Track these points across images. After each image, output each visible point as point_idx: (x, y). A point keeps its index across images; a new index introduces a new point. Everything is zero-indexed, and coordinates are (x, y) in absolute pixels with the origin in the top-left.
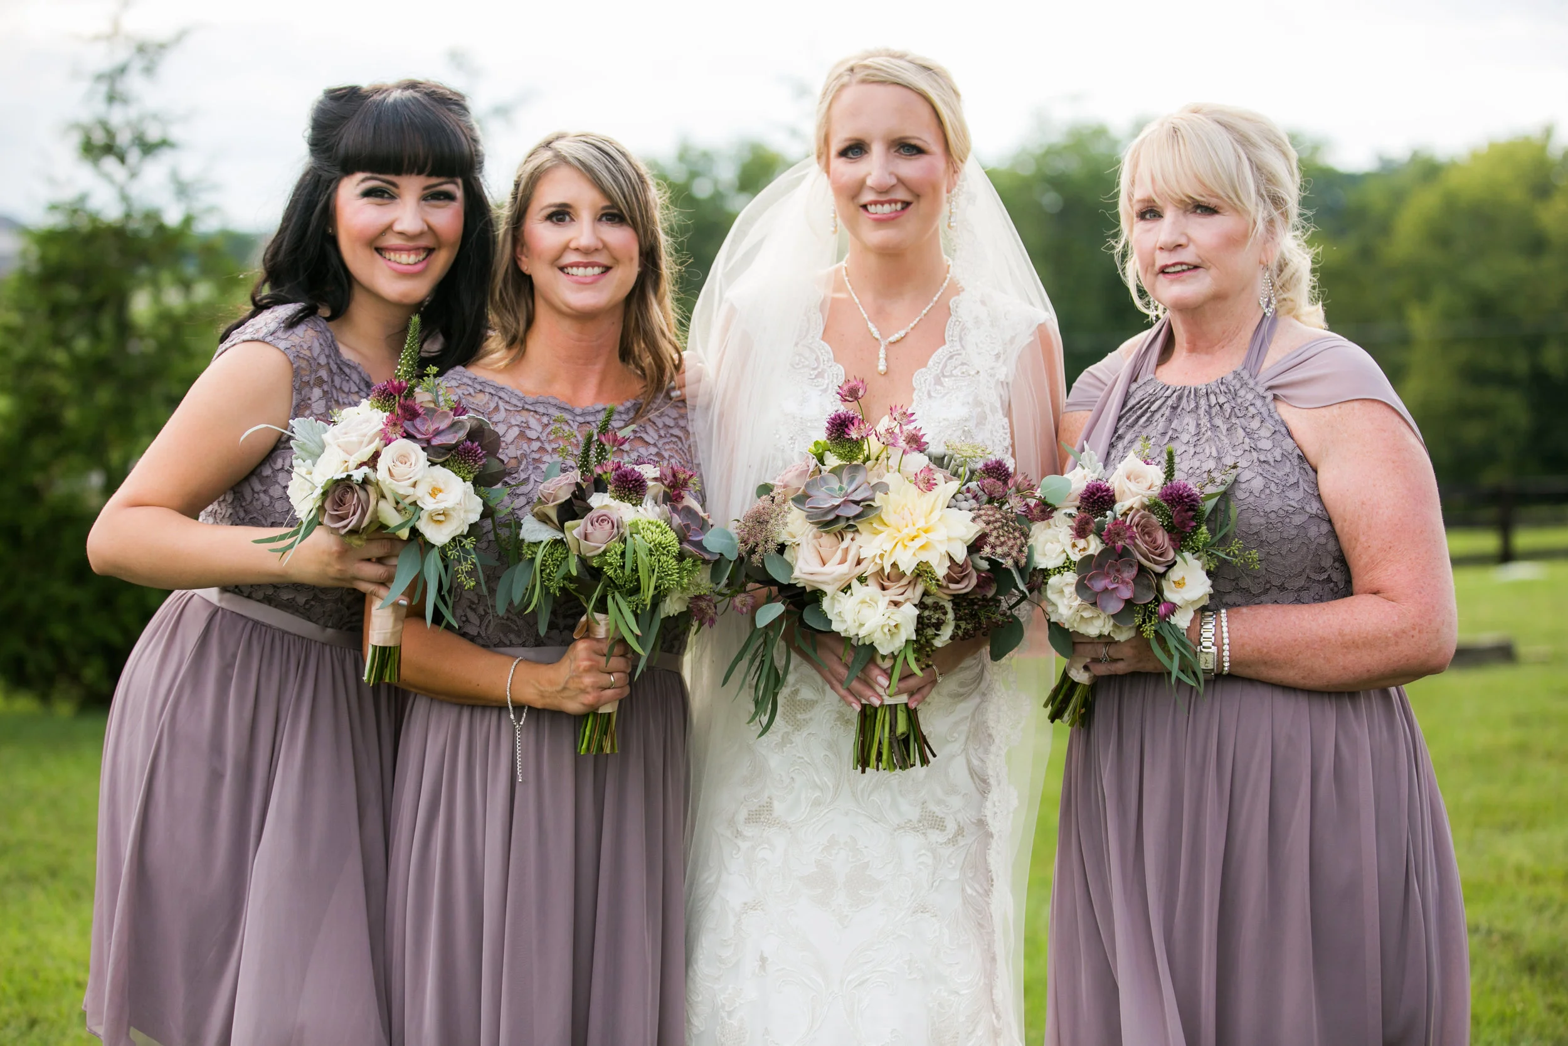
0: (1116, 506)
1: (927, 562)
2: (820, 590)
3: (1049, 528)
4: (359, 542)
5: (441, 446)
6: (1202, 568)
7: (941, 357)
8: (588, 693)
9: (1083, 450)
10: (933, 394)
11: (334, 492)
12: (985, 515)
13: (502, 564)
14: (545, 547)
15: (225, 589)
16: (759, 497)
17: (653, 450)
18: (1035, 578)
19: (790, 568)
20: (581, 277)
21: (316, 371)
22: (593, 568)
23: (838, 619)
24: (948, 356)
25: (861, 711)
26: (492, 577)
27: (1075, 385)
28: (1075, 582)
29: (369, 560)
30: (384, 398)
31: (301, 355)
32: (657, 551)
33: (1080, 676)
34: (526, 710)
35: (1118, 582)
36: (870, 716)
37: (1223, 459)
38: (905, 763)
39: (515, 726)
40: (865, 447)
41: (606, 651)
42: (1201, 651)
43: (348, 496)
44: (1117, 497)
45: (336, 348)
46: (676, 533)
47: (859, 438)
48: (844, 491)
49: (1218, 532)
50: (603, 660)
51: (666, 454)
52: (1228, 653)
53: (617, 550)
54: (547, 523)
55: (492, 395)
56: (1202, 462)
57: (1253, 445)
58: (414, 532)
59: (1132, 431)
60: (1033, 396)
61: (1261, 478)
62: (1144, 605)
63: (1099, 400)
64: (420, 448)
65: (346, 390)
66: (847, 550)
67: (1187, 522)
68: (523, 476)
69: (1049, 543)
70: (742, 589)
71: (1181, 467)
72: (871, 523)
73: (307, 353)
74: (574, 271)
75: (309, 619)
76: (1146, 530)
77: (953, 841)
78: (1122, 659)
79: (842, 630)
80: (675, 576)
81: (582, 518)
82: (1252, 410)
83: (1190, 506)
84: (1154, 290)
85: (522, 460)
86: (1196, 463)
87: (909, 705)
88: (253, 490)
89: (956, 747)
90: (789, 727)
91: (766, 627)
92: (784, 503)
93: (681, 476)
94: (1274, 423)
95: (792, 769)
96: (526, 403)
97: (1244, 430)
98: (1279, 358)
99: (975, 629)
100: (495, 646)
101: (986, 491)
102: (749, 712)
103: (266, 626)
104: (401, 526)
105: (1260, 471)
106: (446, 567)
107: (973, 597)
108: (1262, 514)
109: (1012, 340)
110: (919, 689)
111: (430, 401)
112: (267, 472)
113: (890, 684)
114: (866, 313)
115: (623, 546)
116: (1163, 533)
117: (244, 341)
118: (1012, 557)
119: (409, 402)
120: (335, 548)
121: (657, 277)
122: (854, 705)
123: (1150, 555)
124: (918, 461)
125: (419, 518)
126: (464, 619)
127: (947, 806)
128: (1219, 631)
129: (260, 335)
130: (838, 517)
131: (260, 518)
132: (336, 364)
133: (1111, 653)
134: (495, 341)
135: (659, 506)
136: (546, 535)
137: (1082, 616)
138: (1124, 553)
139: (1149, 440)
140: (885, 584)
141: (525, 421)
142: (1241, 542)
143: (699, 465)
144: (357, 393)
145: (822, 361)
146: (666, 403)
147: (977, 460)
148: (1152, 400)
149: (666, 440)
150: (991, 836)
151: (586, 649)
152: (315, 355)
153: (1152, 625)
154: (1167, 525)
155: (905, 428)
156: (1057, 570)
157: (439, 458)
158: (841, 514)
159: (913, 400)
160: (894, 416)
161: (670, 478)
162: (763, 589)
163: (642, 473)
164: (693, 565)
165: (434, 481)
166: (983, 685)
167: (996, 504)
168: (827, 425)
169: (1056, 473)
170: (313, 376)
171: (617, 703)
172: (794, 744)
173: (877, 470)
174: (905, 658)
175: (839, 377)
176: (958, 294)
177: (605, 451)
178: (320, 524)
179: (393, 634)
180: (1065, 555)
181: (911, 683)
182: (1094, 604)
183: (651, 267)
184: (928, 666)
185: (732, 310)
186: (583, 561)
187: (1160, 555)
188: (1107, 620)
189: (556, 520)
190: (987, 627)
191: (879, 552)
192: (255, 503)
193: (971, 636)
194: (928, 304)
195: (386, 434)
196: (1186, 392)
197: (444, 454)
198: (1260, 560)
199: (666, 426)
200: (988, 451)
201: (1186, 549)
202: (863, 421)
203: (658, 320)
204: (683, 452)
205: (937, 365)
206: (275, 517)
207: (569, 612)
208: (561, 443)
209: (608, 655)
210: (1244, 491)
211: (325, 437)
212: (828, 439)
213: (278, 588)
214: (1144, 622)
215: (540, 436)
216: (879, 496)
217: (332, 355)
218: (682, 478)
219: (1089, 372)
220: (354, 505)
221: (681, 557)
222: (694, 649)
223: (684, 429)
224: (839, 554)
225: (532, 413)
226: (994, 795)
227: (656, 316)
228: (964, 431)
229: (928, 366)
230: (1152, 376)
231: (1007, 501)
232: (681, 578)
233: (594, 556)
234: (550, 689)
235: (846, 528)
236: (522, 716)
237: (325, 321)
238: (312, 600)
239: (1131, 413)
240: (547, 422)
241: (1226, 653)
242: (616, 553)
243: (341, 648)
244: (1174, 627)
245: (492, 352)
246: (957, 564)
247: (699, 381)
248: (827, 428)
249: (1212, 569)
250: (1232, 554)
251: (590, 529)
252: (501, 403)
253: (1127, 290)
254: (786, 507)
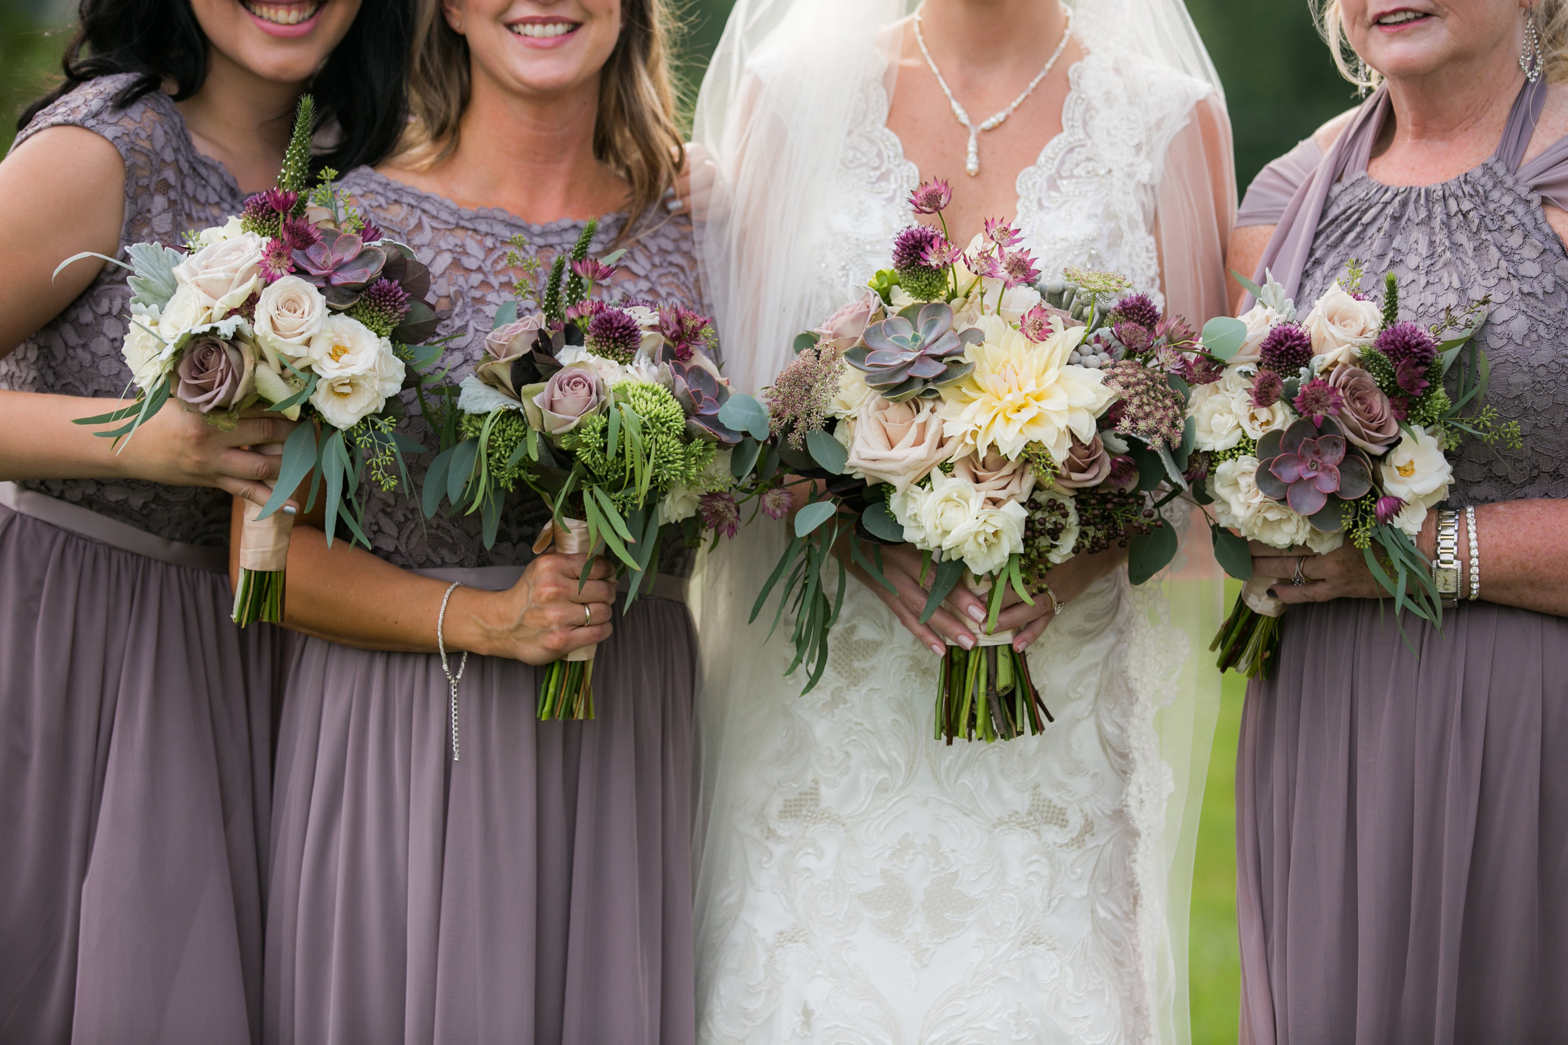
0: (1313, 360)
1: (1039, 442)
2: (886, 483)
3: (1217, 393)
4: (228, 424)
5: (345, 286)
6: (1439, 448)
7: (1057, 150)
8: (552, 632)
9: (1264, 280)
10: (1045, 203)
11: (192, 351)
12: (1123, 374)
13: (431, 450)
14: (493, 421)
15: (25, 484)
16: (798, 352)
17: (644, 285)
18: (1197, 465)
19: (844, 452)
20: (539, 38)
21: (159, 171)
22: (561, 451)
23: (913, 524)
24: (1067, 149)
25: (945, 656)
26: (417, 467)
27: (1251, 187)
28: (1255, 469)
29: (238, 448)
30: (263, 216)
31: (137, 148)
32: (653, 427)
33: (1263, 605)
34: (464, 658)
35: (1317, 469)
36: (959, 663)
37: (1469, 292)
38: (1009, 731)
39: (450, 681)
40: (950, 278)
41: (579, 572)
42: (1438, 567)
43: (213, 358)
44: (1315, 346)
45: (187, 139)
46: (681, 403)
47: (941, 264)
48: (920, 342)
49: (1461, 393)
50: (575, 585)
51: (663, 291)
52: (1477, 571)
53: (595, 425)
54: (496, 388)
55: (412, 207)
56: (1438, 296)
57: (1512, 271)
58: (308, 409)
59: (1334, 254)
60: (1190, 204)
61: (1524, 317)
62: (1355, 501)
63: (1286, 209)
64: (316, 289)
65: (202, 199)
66: (924, 426)
67: (1417, 381)
68: (458, 323)
69: (1217, 415)
70: (778, 483)
71: (1408, 304)
72: (959, 388)
73: (146, 144)
74: (528, 29)
75: (148, 529)
76: (1357, 394)
77: (1078, 842)
78: (1323, 580)
79: (918, 540)
80: (679, 464)
81: (547, 380)
82: (1511, 220)
83: (1420, 359)
84: (1365, 48)
85: (457, 300)
86: (1429, 299)
87: (1015, 647)
88: (66, 344)
89: (1081, 707)
90: (843, 680)
91: (810, 536)
92: (834, 359)
93: (690, 323)
94: (1541, 238)
95: (847, 740)
96: (462, 218)
97: (1499, 248)
98: (1549, 142)
99: (1109, 537)
100: (421, 566)
101: (1124, 340)
102: (786, 659)
103: (85, 539)
104: (289, 402)
105: (1523, 308)
106: (353, 460)
107: (1106, 491)
108: (1526, 369)
109: (1159, 124)
110: (1029, 624)
111: (328, 221)
112: (86, 317)
113: (987, 616)
114: (949, 87)
115: (605, 420)
116: (1382, 397)
117: (53, 125)
118: (1161, 435)
119: (299, 223)
120: (192, 431)
121: (647, 39)
122: (936, 647)
123: (1363, 430)
124: (1025, 298)
125: (315, 389)
126: (375, 528)
127: (1070, 791)
128: (1463, 538)
129: (78, 117)
130: (911, 379)
131: (77, 384)
132: (188, 161)
133: (1307, 570)
134: (415, 129)
135: (657, 365)
136: (495, 403)
137: (1265, 519)
138: (1325, 428)
139: (1361, 264)
140: (979, 473)
141: (460, 243)
142: (1495, 409)
143: (710, 306)
144: (218, 204)
145: (885, 156)
146: (662, 218)
147: (1110, 296)
148: (1364, 207)
149: (662, 271)
150: (1135, 834)
151: (551, 569)
152: (158, 147)
153: (1367, 530)
154: (1387, 386)
155: (1006, 250)
156: (1229, 453)
157: (343, 302)
158: (915, 375)
159: (1016, 212)
160: (991, 233)
161: (674, 327)
162: (804, 483)
163: (634, 317)
164: (704, 450)
165: (336, 336)
166: (1120, 618)
167: (1138, 360)
168: (895, 247)
169: (1223, 313)
170: (155, 179)
171: (594, 648)
172: (849, 705)
173: (967, 311)
174: (1009, 579)
175: (911, 180)
176: (1081, 58)
177: (582, 287)
178: (171, 396)
179: (275, 553)
180: (1239, 432)
181: (1018, 614)
182: (1283, 501)
183: (637, 24)
184: (1041, 591)
185: (757, 85)
186: (547, 440)
187: (1378, 430)
188: (1301, 524)
189: (509, 384)
190: (1126, 533)
191: (971, 428)
192: (69, 362)
193: (1102, 547)
194: (1038, 73)
195: (266, 269)
196: (1414, 196)
197: (351, 298)
198: (1523, 436)
199: (663, 251)
200: (1126, 283)
201: (1415, 420)
202: (946, 241)
203: (648, 98)
204: (687, 287)
205: (1051, 162)
206: (99, 382)
207: (527, 517)
208: (512, 274)
209: (581, 579)
210: (1499, 336)
211: (176, 270)
212: (897, 267)
213: (103, 485)
214: (1355, 525)
215: (483, 266)
216: (970, 348)
217: (182, 148)
218: (691, 326)
219: (1272, 170)
220: (222, 371)
221: (687, 437)
222: (706, 568)
223: (688, 255)
224: (913, 432)
225: (470, 233)
226: (1139, 776)
227: (646, 94)
228: (1090, 256)
229: (1038, 163)
230: (1362, 173)
231: (1154, 356)
232: (687, 467)
233: (563, 434)
234: (499, 627)
235: (923, 394)
236: (459, 666)
237: (171, 100)
238: (153, 502)
239: (1333, 226)
240: (491, 245)
241: (1475, 570)
242: (594, 429)
243: (193, 570)
244: (1398, 533)
245: (412, 145)
246: (1083, 444)
247: (710, 185)
248: (895, 252)
249: (1453, 449)
250: (1481, 426)
251: (558, 395)
252: (426, 220)
253: (1327, 50)
254: (837, 366)
